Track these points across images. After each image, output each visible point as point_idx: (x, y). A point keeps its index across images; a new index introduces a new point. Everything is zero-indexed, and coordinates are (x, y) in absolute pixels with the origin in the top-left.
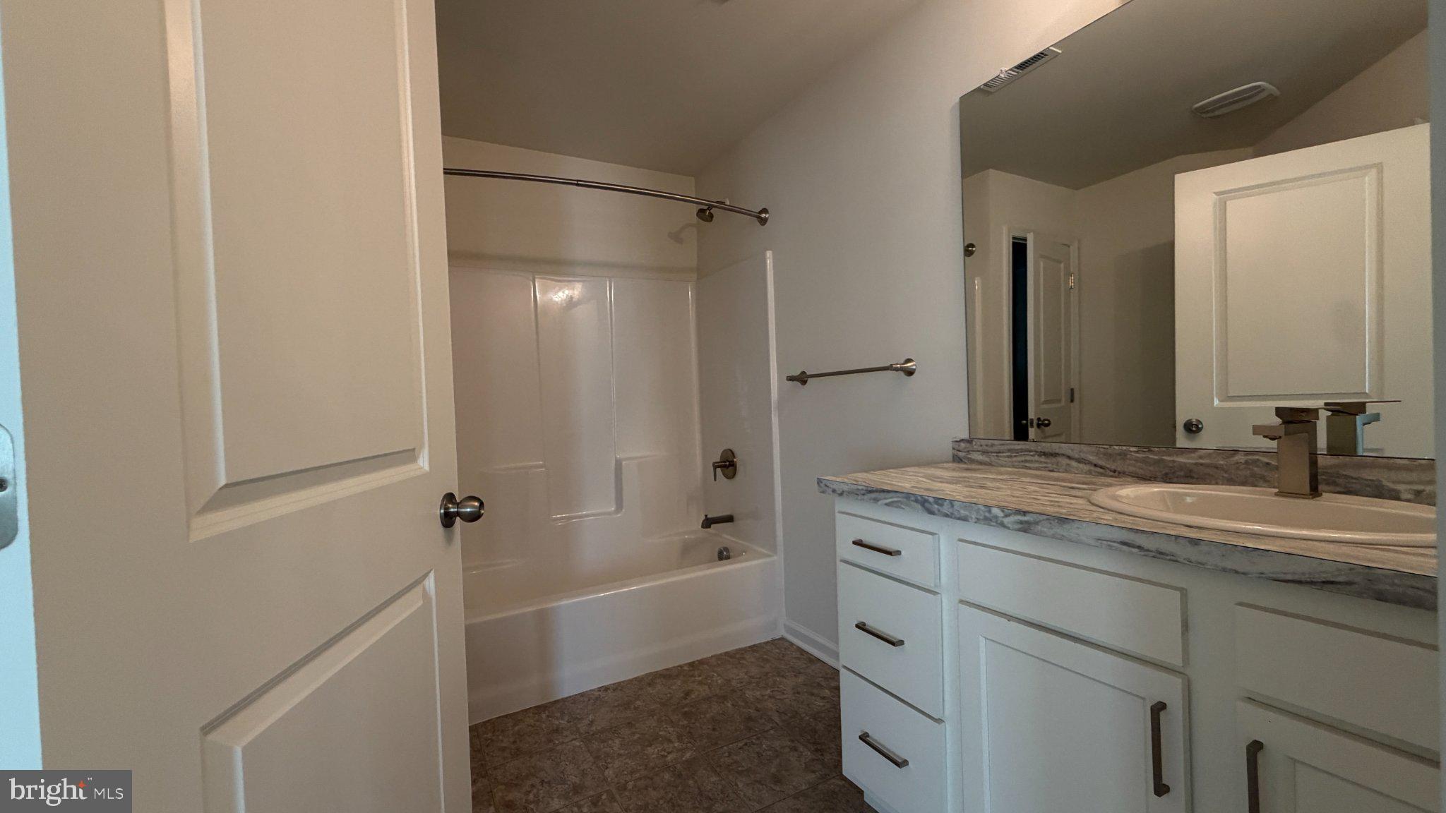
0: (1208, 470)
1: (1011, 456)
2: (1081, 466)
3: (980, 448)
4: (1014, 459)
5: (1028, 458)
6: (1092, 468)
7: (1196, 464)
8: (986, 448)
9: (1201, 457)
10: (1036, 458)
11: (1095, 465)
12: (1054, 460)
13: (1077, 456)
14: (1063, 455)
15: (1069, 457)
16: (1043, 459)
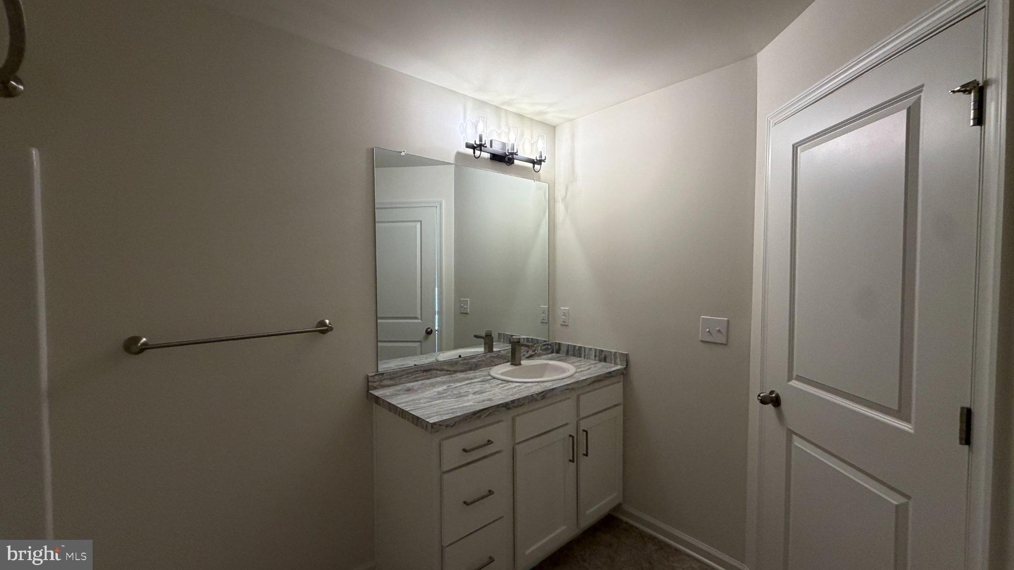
0: (480, 363)
1: (408, 377)
2: (442, 372)
3: (389, 377)
4: (410, 378)
5: (417, 375)
6: (446, 372)
7: (478, 361)
8: (393, 375)
9: (479, 358)
10: (422, 374)
11: (447, 371)
12: (429, 373)
13: (439, 368)
14: (434, 369)
15: (436, 370)
16: (425, 374)
